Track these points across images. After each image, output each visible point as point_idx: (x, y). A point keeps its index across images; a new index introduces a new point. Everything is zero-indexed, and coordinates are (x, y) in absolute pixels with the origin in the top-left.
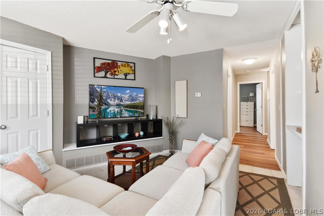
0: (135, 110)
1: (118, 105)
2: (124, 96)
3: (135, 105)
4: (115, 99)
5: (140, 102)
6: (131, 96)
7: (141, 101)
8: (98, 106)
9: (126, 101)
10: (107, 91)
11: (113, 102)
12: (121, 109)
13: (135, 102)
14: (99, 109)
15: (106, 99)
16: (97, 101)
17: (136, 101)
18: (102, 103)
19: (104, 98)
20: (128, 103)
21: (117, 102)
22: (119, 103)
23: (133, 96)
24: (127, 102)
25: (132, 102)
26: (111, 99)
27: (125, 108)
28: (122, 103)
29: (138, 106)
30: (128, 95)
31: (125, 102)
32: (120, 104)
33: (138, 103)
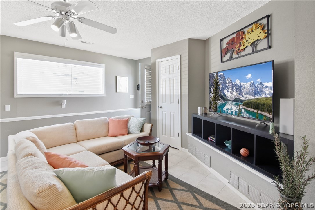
0: (259, 112)
1: (237, 101)
2: (244, 84)
3: (259, 102)
4: (233, 90)
5: (267, 98)
6: (253, 85)
7: (268, 96)
8: (214, 100)
9: (246, 93)
10: (223, 76)
11: (231, 95)
12: (240, 108)
13: (259, 97)
14: (215, 105)
15: (223, 89)
16: (213, 92)
17: (261, 95)
18: (218, 95)
19: (220, 87)
20: (249, 97)
21: (235, 94)
22: (237, 96)
23: (256, 85)
24: (247, 96)
25: (254, 97)
26: (228, 89)
27: (245, 108)
28: (241, 96)
29: (263, 105)
30: (249, 84)
31: (245, 96)
32: (239, 99)
33: (263, 98)
